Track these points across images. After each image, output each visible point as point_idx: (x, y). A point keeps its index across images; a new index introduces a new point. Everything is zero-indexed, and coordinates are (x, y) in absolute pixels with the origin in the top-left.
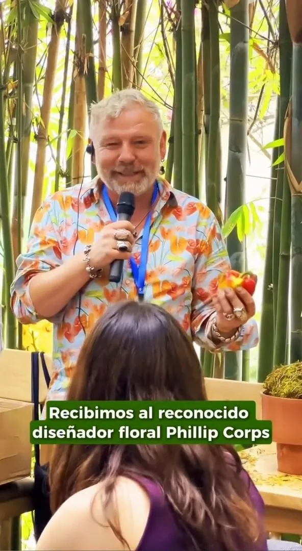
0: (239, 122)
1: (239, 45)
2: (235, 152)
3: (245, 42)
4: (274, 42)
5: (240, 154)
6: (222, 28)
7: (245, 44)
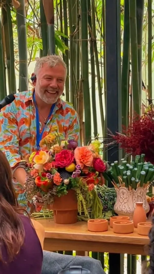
0: (24, 63)
1: (22, 26)
2: (23, 77)
3: (24, 25)
4: (39, 24)
5: (25, 78)
6: (13, 18)
7: (25, 25)
